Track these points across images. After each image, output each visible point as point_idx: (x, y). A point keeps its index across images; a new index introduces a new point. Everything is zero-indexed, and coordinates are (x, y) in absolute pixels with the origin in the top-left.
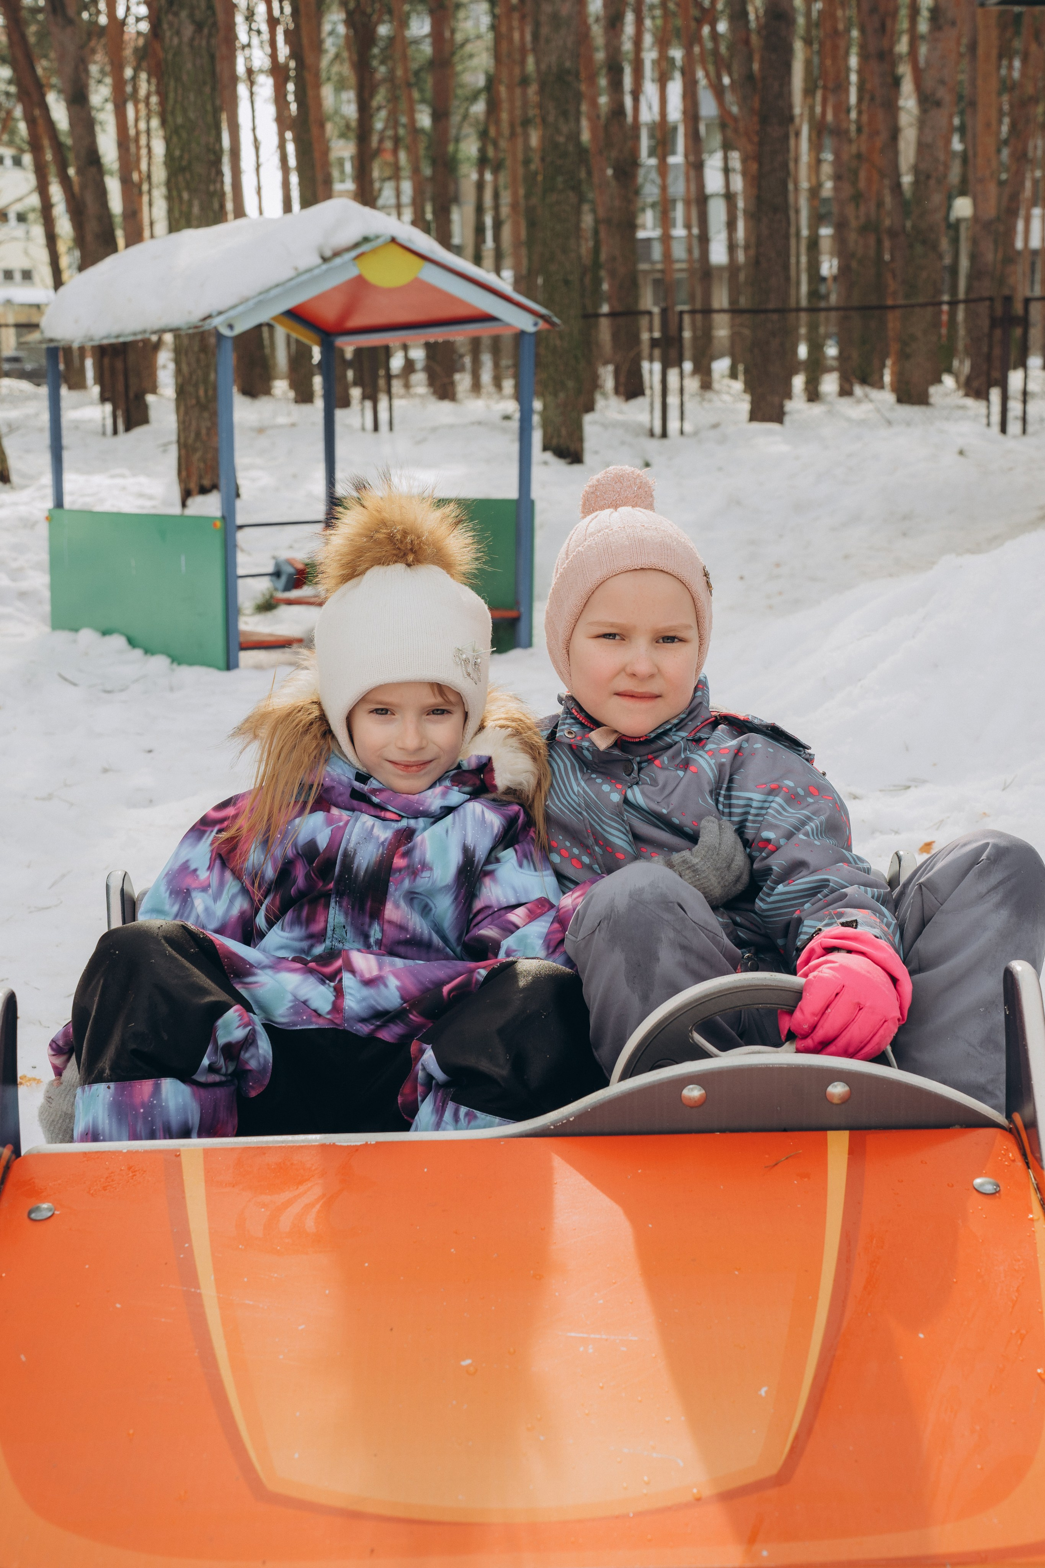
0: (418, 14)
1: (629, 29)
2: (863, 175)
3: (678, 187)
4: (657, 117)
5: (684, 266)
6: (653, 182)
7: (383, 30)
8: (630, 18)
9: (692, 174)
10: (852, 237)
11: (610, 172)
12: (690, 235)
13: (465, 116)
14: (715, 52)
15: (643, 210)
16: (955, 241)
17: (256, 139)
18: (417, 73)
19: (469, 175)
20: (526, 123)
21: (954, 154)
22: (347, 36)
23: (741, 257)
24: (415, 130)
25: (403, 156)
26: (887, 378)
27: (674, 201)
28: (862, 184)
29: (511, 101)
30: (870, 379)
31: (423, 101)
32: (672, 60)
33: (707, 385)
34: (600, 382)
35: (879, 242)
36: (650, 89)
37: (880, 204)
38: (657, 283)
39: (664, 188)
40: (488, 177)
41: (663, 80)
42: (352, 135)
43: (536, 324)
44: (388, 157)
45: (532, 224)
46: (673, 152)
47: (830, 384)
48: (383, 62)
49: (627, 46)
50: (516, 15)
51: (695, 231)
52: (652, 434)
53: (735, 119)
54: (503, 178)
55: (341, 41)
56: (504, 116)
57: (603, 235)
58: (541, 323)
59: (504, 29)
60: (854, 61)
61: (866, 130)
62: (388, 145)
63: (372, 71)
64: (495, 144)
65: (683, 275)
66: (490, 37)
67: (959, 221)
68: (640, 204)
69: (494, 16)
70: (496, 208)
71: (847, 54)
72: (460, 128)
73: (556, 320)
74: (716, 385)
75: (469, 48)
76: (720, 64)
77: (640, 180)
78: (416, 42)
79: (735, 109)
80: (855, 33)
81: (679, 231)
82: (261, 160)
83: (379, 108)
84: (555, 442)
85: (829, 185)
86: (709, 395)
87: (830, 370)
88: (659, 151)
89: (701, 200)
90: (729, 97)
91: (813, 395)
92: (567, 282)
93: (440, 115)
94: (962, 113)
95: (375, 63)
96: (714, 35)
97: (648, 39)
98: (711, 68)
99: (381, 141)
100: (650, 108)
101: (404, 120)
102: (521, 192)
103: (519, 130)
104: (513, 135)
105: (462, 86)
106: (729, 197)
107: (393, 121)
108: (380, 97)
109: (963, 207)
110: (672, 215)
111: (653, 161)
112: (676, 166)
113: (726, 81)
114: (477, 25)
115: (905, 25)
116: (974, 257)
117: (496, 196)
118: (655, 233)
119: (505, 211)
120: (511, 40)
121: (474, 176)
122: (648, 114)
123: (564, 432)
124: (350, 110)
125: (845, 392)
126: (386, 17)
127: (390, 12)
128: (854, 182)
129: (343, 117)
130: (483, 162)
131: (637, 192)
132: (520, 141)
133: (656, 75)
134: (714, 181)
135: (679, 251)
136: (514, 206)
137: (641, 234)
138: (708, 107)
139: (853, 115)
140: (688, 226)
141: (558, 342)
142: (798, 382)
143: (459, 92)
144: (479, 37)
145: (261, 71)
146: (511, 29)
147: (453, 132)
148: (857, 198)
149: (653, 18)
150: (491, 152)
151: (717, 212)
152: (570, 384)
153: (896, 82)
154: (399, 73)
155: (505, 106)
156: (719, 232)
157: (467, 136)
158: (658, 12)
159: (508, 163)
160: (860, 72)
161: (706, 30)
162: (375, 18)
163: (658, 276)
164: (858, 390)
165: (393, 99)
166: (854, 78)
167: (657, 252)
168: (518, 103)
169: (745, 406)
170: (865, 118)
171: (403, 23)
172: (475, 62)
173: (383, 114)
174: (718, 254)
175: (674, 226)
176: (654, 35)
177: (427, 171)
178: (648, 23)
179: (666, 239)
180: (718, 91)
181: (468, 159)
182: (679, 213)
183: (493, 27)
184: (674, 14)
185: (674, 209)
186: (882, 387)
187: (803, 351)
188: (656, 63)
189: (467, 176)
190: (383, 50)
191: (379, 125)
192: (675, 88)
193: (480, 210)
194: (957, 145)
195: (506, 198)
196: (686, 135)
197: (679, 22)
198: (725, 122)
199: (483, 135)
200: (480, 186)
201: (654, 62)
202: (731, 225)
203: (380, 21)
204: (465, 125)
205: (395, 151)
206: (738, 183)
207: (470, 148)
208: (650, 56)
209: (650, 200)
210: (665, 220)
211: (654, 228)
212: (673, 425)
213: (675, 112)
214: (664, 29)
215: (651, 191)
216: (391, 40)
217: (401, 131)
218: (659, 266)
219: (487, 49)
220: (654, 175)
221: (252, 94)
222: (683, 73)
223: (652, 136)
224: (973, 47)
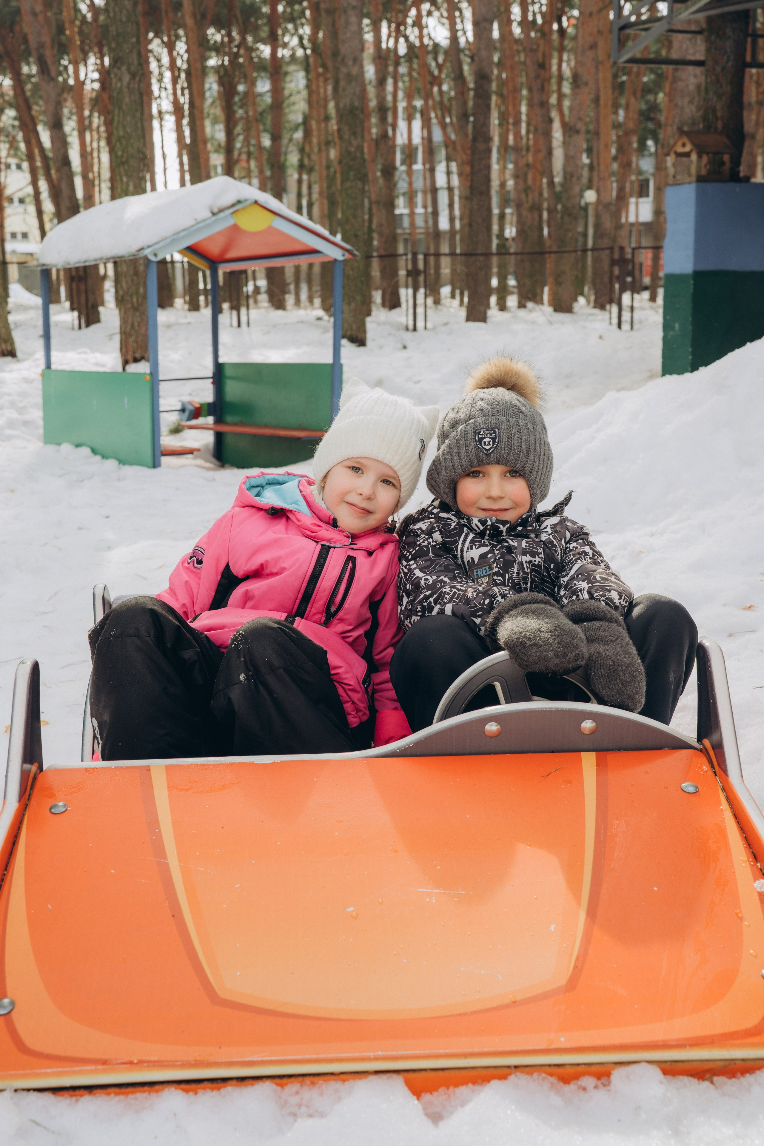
0: (262, 78)
1: (390, 87)
2: (530, 176)
3: (419, 184)
4: (406, 142)
5: (422, 231)
6: (404, 180)
7: (241, 88)
8: (390, 81)
9: (428, 175)
10: (525, 213)
11: (379, 174)
12: (426, 213)
13: (291, 140)
14: (441, 103)
15: (398, 197)
16: (586, 217)
17: (164, 153)
18: (261, 114)
19: (293, 176)
20: (328, 143)
21: (584, 165)
22: (219, 92)
23: (458, 225)
24: (260, 147)
25: (253, 164)
26: (546, 297)
27: (416, 192)
28: (530, 182)
29: (319, 129)
30: (537, 299)
31: (265, 130)
32: (415, 108)
33: (437, 302)
34: (373, 299)
35: (541, 216)
36: (402, 125)
37: (541, 194)
38: (406, 241)
39: (410, 184)
40: (305, 177)
41: (410, 119)
42: (222, 151)
43: (344, 255)
44: (244, 164)
45: (332, 203)
46: (416, 163)
47: (512, 301)
48: (241, 107)
49: (389, 98)
50: (321, 79)
51: (430, 210)
52: (407, 329)
53: (454, 143)
54: (315, 176)
55: (215, 94)
56: (315, 140)
57: (374, 210)
58: (347, 254)
59: (314, 87)
60: (524, 109)
61: (532, 149)
62: (244, 157)
63: (234, 112)
64: (309, 156)
65: (422, 236)
66: (305, 93)
67: (587, 204)
68: (396, 193)
69: (308, 80)
70: (310, 194)
71: (520, 104)
72: (287, 146)
73: (356, 252)
74: (443, 301)
75: (293, 99)
76: (444, 108)
77: (396, 178)
78: (261, 95)
79: (453, 137)
80: (525, 92)
81: (420, 210)
82: (167, 165)
83: (238, 135)
84: (349, 333)
85: (510, 183)
86: (439, 307)
87: (512, 293)
88: (408, 161)
89: (434, 190)
90: (449, 129)
91: (503, 307)
92: (356, 236)
93: (276, 138)
94: (588, 141)
95: (236, 108)
96: (441, 92)
97: (401, 94)
98: (439, 113)
99: (240, 154)
100: (402, 135)
101: (253, 142)
102: (325, 185)
103: (323, 148)
104: (320, 150)
105: (288, 122)
106: (450, 189)
107: (247, 141)
108: (239, 129)
109: (590, 196)
110: (415, 200)
111: (403, 168)
112: (418, 170)
113: (448, 120)
114: (297, 86)
115: (555, 87)
116: (597, 226)
117: (310, 187)
118: (406, 211)
119: (315, 196)
120: (318, 93)
121: (296, 176)
122: (401, 139)
123: (354, 327)
124: (221, 136)
125: (521, 305)
126: (242, 80)
127: (245, 77)
128: (525, 180)
129: (216, 140)
130: (301, 167)
131: (395, 185)
132: (324, 155)
133: (405, 116)
134: (441, 180)
135: (420, 222)
136: (321, 193)
137: (397, 212)
138: (438, 136)
139: (524, 141)
140: (425, 207)
141: (351, 273)
142: (493, 300)
143: (287, 125)
144: (299, 92)
145: (167, 112)
146: (318, 87)
147: (283, 149)
148: (527, 190)
149: (404, 82)
150: (306, 161)
151: (443, 198)
152: (358, 298)
153: (551, 121)
154: (251, 113)
155: (315, 133)
156: (443, 210)
157: (291, 152)
158: (406, 79)
159: (317, 167)
160: (528, 115)
161: (436, 89)
162: (236, 79)
163: (407, 237)
164: (530, 305)
165: (247, 130)
166: (524, 117)
167: (406, 222)
168: (323, 132)
169: (463, 313)
170: (531, 143)
171: (253, 83)
172: (296, 107)
173: (241, 138)
174: (444, 224)
175: (416, 207)
176: (404, 92)
177: (268, 173)
178: (400, 84)
179: (412, 215)
180: (443, 126)
181: (292, 165)
182: (419, 199)
183: (308, 86)
184: (416, 79)
185: (416, 197)
186: (542, 304)
187: (494, 282)
188: (406, 109)
189: (292, 175)
190: (240, 100)
191: (238, 145)
192: (417, 124)
193: (299, 196)
194: (586, 160)
195: (316, 189)
196: (424, 152)
197: (419, 85)
198: (448, 143)
199: (302, 150)
200: (300, 182)
201: (404, 108)
202: (451, 206)
203: (239, 83)
204: (291, 145)
205: (248, 161)
206: (455, 181)
207: (293, 158)
208: (402, 105)
209: (402, 191)
210: (411, 203)
211: (405, 207)
212: (420, 324)
213: (417, 139)
214: (410, 88)
215: (402, 186)
216: (246, 94)
217: (252, 149)
218: (408, 231)
219: (304, 100)
220: (404, 176)
221: (161, 126)
222: (422, 115)
223: (403, 152)
224: (597, 100)
